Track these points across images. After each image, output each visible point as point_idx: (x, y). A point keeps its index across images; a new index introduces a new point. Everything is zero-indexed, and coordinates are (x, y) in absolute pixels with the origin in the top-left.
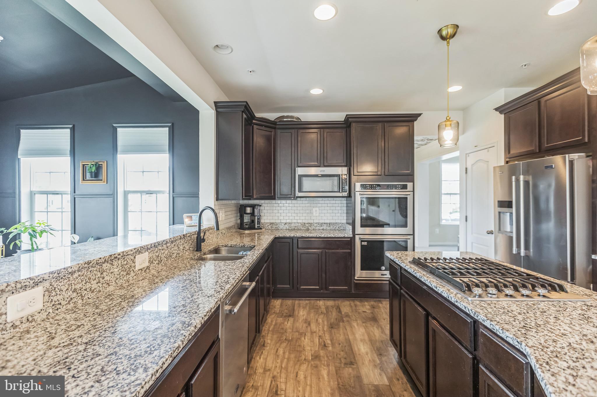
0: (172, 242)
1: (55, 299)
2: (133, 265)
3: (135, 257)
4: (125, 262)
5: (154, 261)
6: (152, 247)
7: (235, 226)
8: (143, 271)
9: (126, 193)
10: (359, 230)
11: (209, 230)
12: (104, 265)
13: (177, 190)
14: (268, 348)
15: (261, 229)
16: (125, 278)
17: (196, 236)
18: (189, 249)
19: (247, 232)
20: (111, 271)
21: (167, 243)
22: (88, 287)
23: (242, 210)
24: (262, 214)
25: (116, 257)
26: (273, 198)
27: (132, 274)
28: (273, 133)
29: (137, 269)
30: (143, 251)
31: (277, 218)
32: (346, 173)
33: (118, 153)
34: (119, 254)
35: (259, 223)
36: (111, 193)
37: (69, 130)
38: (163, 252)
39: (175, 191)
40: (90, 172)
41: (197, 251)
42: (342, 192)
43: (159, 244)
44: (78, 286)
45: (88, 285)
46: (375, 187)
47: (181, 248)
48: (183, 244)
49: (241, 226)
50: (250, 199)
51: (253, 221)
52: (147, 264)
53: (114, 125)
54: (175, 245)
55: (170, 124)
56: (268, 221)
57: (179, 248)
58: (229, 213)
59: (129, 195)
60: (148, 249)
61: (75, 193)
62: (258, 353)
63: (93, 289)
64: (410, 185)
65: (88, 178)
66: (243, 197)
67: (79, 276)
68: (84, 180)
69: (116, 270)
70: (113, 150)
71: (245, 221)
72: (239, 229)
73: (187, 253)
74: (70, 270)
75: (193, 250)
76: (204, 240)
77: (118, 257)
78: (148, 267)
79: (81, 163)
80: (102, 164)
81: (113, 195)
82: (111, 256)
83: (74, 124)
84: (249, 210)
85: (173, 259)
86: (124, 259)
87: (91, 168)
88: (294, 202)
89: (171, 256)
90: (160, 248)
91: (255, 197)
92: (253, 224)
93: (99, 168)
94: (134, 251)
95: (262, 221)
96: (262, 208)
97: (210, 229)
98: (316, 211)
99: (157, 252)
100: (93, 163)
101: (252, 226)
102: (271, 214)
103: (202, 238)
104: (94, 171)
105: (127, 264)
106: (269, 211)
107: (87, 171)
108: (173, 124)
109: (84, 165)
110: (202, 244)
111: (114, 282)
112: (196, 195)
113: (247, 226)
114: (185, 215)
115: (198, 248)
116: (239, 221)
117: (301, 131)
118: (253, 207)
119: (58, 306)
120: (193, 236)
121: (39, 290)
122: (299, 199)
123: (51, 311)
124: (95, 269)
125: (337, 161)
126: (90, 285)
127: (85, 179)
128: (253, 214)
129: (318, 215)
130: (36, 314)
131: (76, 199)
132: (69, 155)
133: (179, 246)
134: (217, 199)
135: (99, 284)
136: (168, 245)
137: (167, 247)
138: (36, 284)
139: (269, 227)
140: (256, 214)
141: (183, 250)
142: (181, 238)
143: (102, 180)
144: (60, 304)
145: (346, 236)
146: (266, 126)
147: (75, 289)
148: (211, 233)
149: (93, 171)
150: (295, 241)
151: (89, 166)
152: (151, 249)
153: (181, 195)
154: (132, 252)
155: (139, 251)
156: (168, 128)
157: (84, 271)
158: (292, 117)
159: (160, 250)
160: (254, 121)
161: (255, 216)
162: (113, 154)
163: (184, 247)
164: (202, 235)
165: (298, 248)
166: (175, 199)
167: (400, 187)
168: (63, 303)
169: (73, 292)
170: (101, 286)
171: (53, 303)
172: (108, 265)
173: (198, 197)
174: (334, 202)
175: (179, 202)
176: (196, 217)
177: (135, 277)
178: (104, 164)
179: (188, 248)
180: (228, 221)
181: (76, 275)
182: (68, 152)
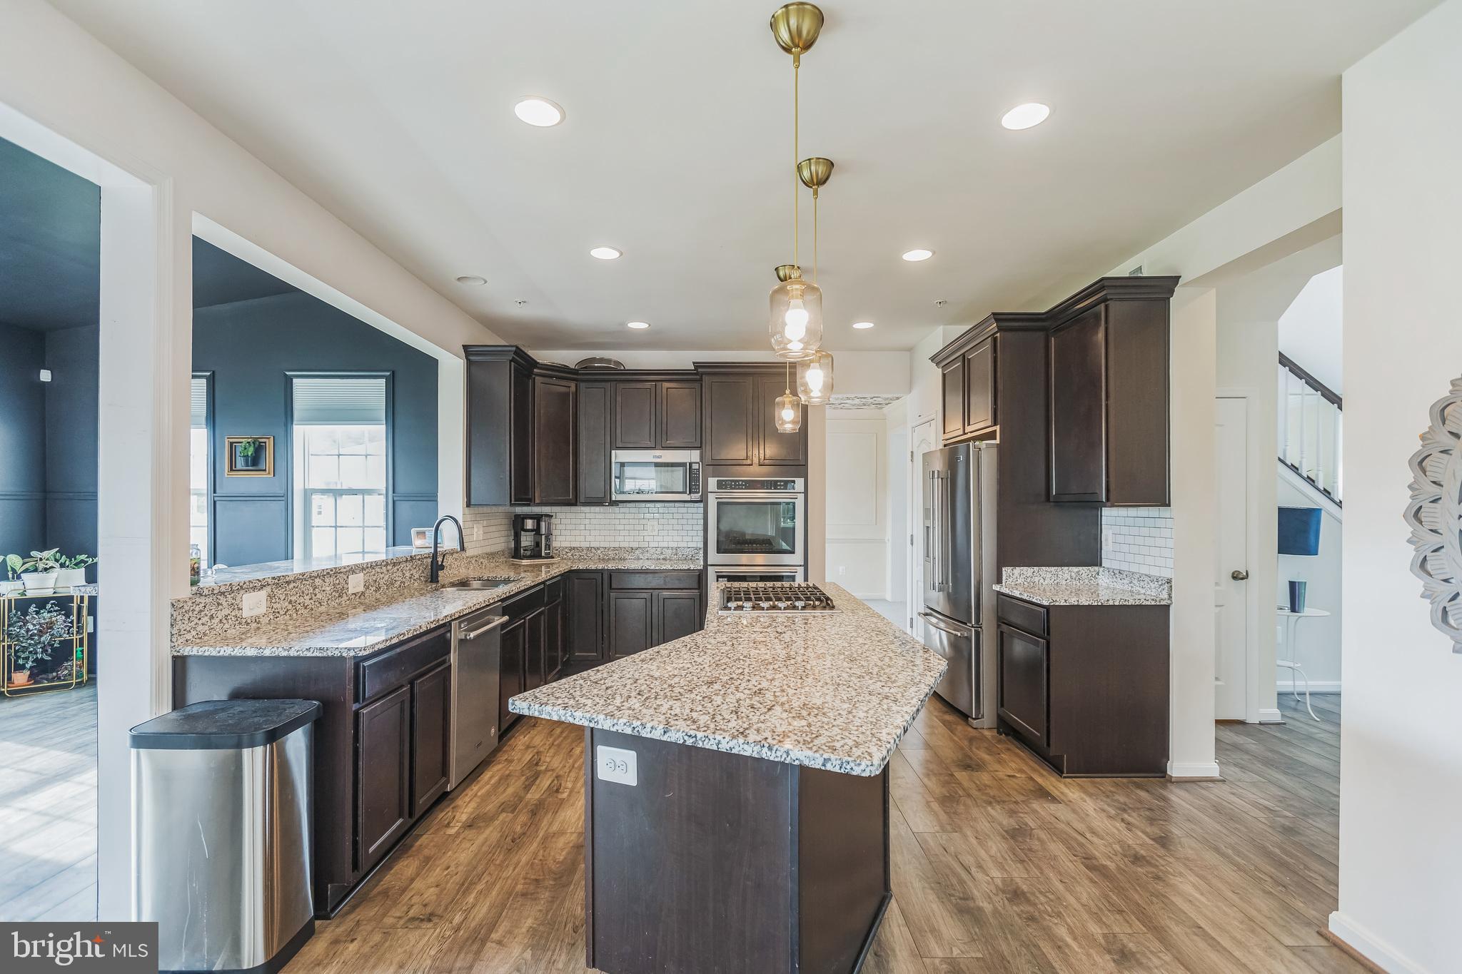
0: (394, 564)
1: (275, 606)
2: (346, 586)
3: (348, 577)
4: (337, 582)
5: (370, 587)
6: (368, 568)
7: (503, 551)
8: (357, 597)
9: (308, 494)
10: (714, 557)
11: (452, 554)
12: (317, 580)
13: (400, 488)
14: (539, 728)
15: (552, 557)
16: (337, 601)
17: (430, 560)
18: (420, 580)
19: (525, 562)
20: (323, 589)
21: (387, 564)
22: (301, 601)
23: (517, 524)
24: (554, 532)
25: (328, 573)
26: (574, 503)
27: (345, 598)
28: (573, 389)
29: (350, 592)
30: (357, 571)
31: (582, 538)
32: (698, 461)
33: (294, 422)
34: (332, 570)
35: (548, 546)
36: (282, 492)
37: (204, 381)
38: (382, 576)
39: (397, 490)
40: (244, 456)
41: (431, 582)
42: (690, 493)
43: (377, 565)
44: (293, 598)
45: (302, 600)
46: (740, 485)
47: (408, 574)
48: (410, 570)
49: (516, 553)
50: (529, 505)
51: (538, 544)
52: (361, 589)
53: (287, 373)
54: (398, 570)
55: (388, 374)
56: (568, 545)
57: (404, 574)
58: (494, 529)
59: (313, 497)
60: (363, 569)
61: (215, 492)
62: (523, 733)
63: (306, 604)
64: (799, 483)
65: (239, 467)
66: (511, 501)
67: (294, 587)
68: (232, 470)
69: (328, 589)
70: (286, 418)
71: (523, 544)
72: (513, 558)
73: (416, 584)
74: (288, 579)
75: (426, 581)
76: (442, 567)
77: (331, 573)
78: (363, 593)
79: (226, 441)
80: (265, 443)
81: (286, 497)
82: (323, 570)
83: (213, 369)
84: (529, 524)
85: (395, 589)
86: (336, 577)
87: (245, 449)
88: (610, 509)
89: (392, 584)
90: (379, 570)
91: (537, 501)
92: (538, 549)
93: (259, 449)
94: (348, 569)
95: (555, 544)
96: (553, 520)
97: (452, 552)
98: (653, 526)
99: (374, 575)
100: (249, 440)
101: (536, 553)
102: (574, 533)
103: (440, 563)
104: (252, 454)
105: (339, 584)
106: (569, 527)
107: (238, 454)
108: (393, 372)
109: (231, 444)
110: (440, 573)
111: (326, 603)
112: (431, 497)
113: (528, 553)
114: (413, 531)
115: (434, 578)
116: (512, 545)
117: (621, 386)
118: (538, 518)
119: (277, 615)
120: (425, 560)
121: (263, 594)
122: (621, 505)
123: (272, 617)
124: (308, 583)
125: (684, 438)
126: (303, 600)
127: (234, 469)
128: (537, 531)
129: (656, 533)
130: (261, 616)
131: (217, 503)
132: (204, 426)
133: (404, 571)
134: (469, 505)
135: (311, 601)
136: (389, 567)
137: (388, 571)
138: (262, 587)
139: (569, 554)
140: (543, 530)
141: (410, 578)
142: (407, 561)
143: (265, 470)
144: (279, 612)
145: (692, 568)
146: (558, 378)
147: (291, 601)
148: (456, 559)
149: (250, 454)
150: (606, 577)
151: (243, 444)
152: (367, 570)
153: (409, 497)
154: (345, 570)
155: (352, 570)
156: (384, 380)
157: (298, 583)
158: (609, 361)
159: (378, 572)
160: (535, 370)
161: (542, 535)
162: (286, 425)
163: (412, 575)
164: (440, 559)
165: (611, 588)
166: (397, 503)
167: (782, 485)
168: (282, 612)
169: (289, 603)
170: (313, 603)
171: (273, 610)
172: (321, 581)
173: (437, 501)
174: (684, 510)
175: (404, 508)
176: (430, 532)
177: (348, 602)
178: (269, 442)
179: (417, 576)
180: (491, 542)
181: (292, 585)
182: (203, 420)
